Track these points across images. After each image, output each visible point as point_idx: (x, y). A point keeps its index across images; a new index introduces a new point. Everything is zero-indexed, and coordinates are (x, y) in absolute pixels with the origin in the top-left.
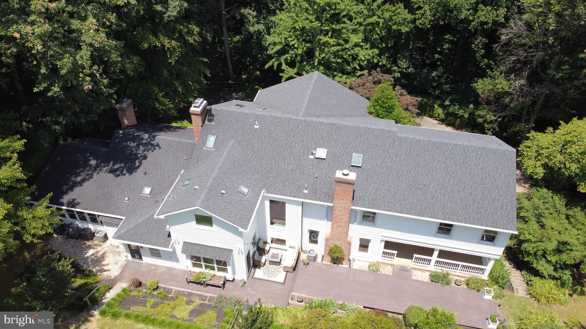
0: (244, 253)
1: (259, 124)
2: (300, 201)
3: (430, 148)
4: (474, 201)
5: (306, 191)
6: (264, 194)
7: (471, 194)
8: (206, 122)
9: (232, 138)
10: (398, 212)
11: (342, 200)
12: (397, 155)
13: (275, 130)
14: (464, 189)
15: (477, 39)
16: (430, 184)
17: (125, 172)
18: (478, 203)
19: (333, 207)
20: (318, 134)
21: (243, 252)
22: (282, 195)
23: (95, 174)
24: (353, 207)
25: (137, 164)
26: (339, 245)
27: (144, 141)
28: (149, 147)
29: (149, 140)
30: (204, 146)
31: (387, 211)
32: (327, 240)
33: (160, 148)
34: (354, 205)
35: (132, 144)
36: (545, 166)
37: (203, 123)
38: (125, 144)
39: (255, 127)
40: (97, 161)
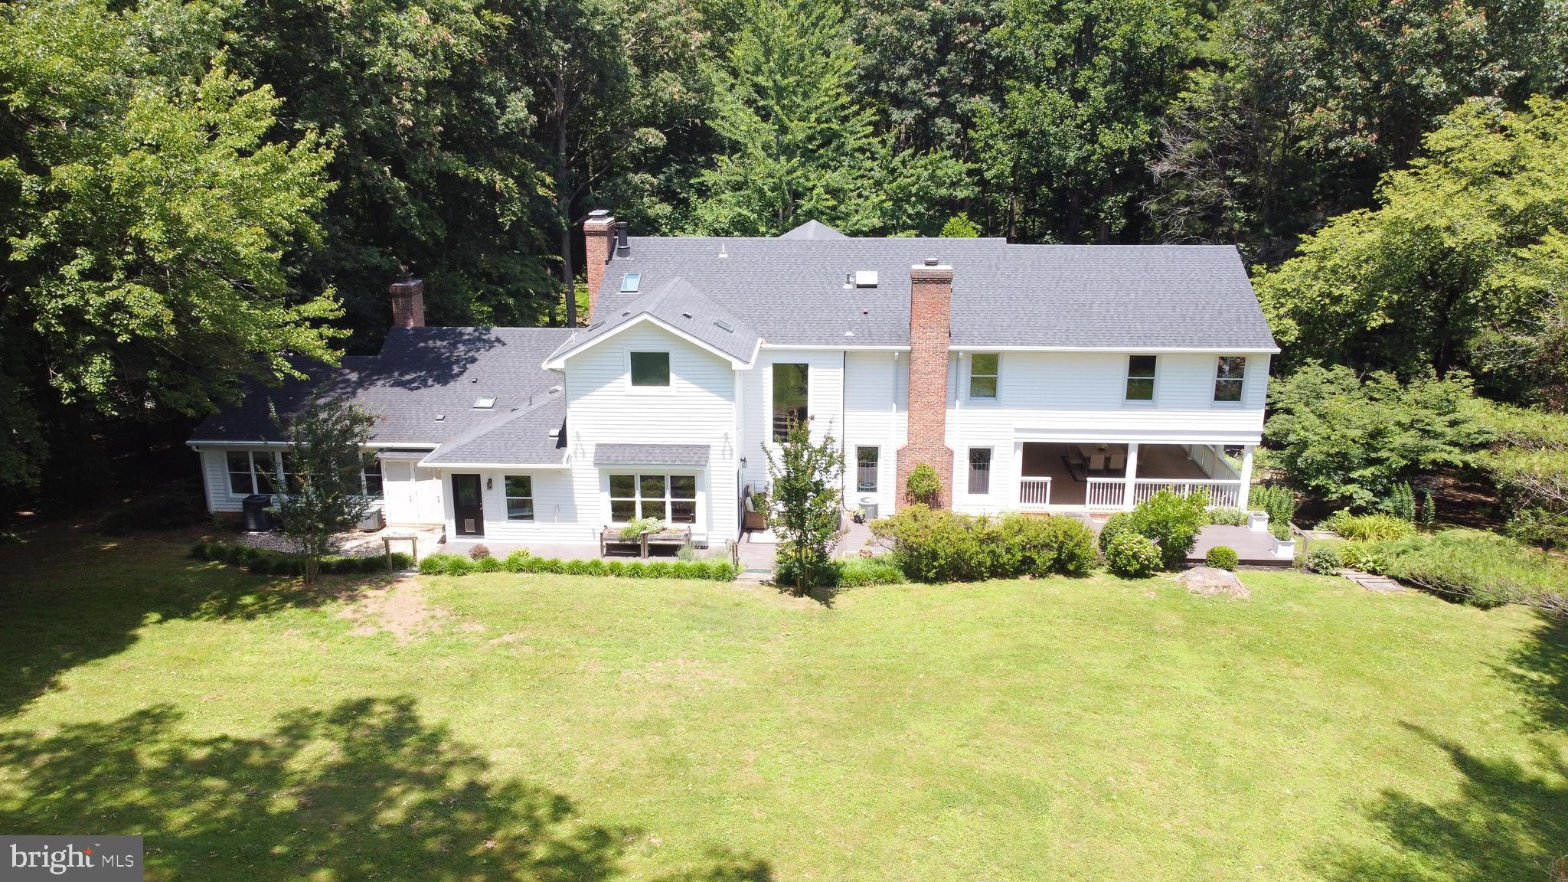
0: (735, 453)
1: (728, 252)
2: (838, 351)
3: (1077, 256)
4: (1184, 316)
5: (849, 334)
6: (763, 346)
7: (1174, 308)
8: (615, 257)
9: (675, 275)
10: (1044, 345)
11: (928, 330)
12: (1017, 270)
13: (763, 258)
14: (1159, 303)
15: (1107, 201)
16: (1093, 302)
17: (430, 382)
18: (1192, 319)
19: (910, 352)
20: (852, 256)
21: (735, 448)
22: (801, 343)
23: (360, 391)
24: (952, 348)
25: (456, 369)
26: (927, 464)
27: (466, 337)
28: (479, 345)
29: (477, 334)
30: (618, 289)
31: (1022, 344)
32: (900, 453)
33: (504, 344)
34: (953, 343)
35: (439, 343)
36: (1295, 313)
37: (610, 257)
38: (422, 344)
39: (721, 256)
40: (360, 373)
